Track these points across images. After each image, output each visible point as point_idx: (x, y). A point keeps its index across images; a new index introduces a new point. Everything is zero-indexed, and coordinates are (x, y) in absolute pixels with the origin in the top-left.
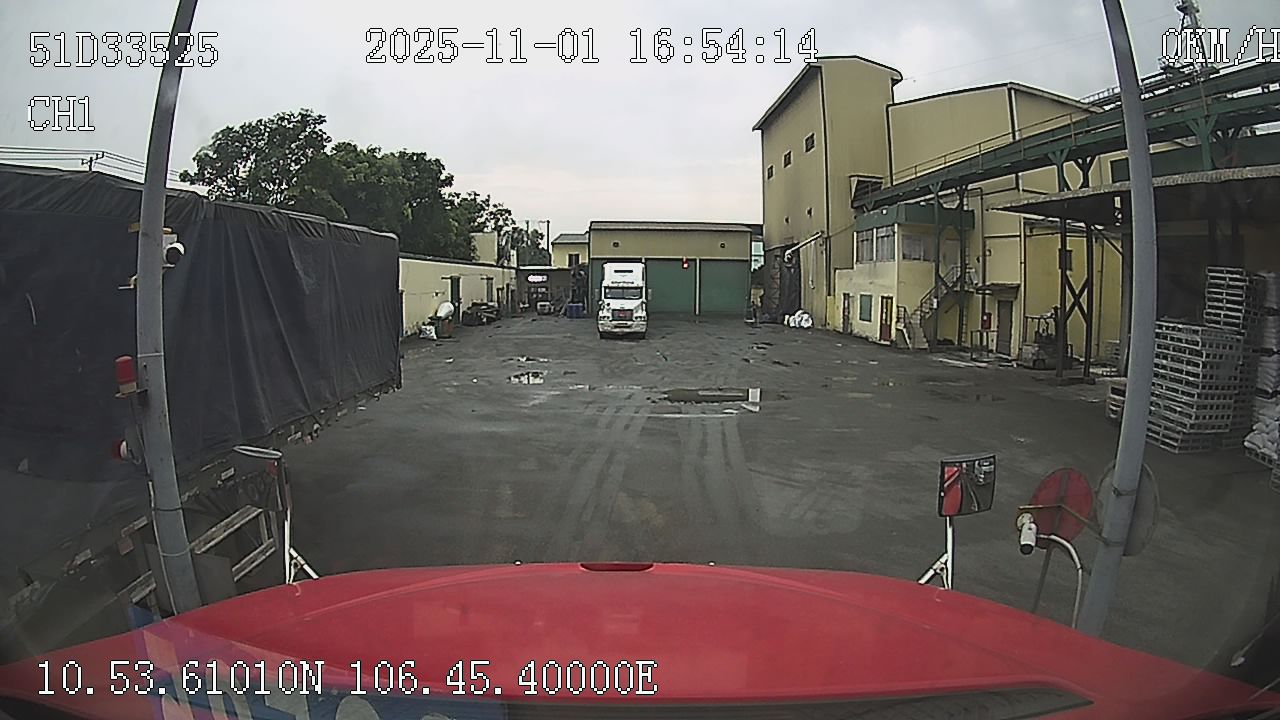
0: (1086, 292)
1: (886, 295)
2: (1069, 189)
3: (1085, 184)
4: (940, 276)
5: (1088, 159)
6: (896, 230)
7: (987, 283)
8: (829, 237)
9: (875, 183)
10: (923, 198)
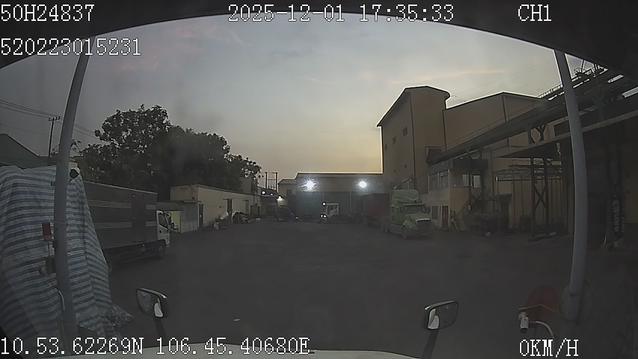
0: (545, 194)
1: (445, 205)
2: (534, 142)
3: (542, 139)
5: (543, 126)
6: (449, 173)
7: (495, 195)
8: (416, 179)
9: (438, 150)
10: (462, 156)
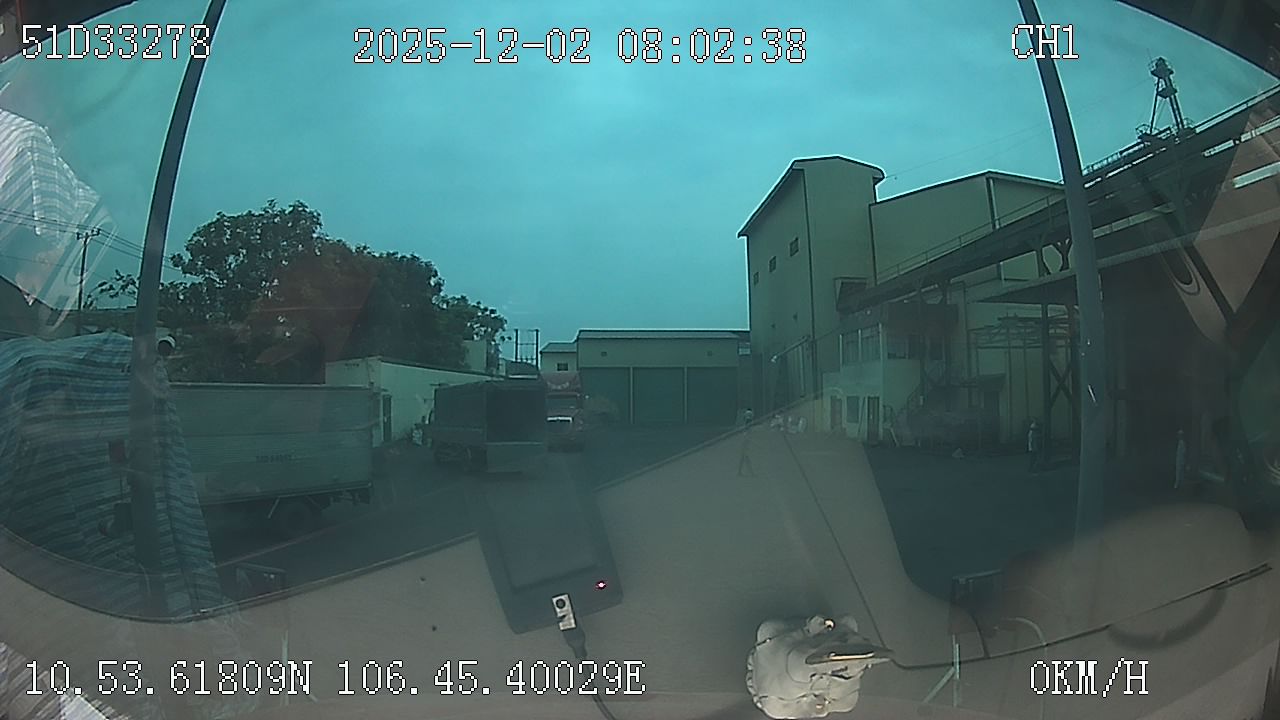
0: (1070, 375)
1: (872, 396)
2: (1049, 273)
3: (1065, 266)
4: (925, 373)
5: (1067, 241)
6: (880, 330)
8: (814, 342)
9: (860, 284)
10: (906, 296)
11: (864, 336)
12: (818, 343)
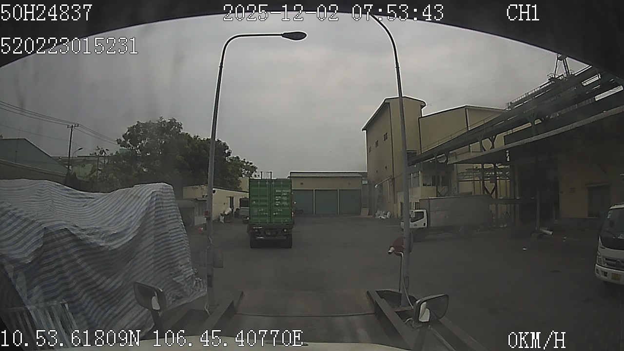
0: (495, 192)
1: (417, 202)
2: (485, 150)
3: (493, 147)
4: (438, 192)
5: (494, 137)
6: (420, 174)
7: (460, 192)
8: (394, 178)
9: (414, 153)
10: (430, 159)
11: (414, 176)
12: (395, 179)
